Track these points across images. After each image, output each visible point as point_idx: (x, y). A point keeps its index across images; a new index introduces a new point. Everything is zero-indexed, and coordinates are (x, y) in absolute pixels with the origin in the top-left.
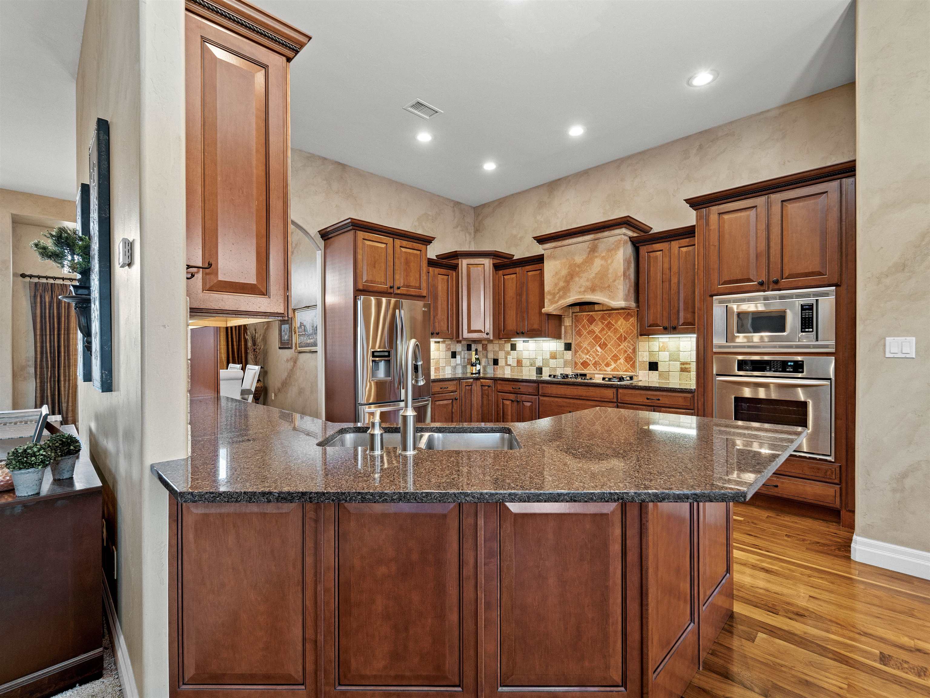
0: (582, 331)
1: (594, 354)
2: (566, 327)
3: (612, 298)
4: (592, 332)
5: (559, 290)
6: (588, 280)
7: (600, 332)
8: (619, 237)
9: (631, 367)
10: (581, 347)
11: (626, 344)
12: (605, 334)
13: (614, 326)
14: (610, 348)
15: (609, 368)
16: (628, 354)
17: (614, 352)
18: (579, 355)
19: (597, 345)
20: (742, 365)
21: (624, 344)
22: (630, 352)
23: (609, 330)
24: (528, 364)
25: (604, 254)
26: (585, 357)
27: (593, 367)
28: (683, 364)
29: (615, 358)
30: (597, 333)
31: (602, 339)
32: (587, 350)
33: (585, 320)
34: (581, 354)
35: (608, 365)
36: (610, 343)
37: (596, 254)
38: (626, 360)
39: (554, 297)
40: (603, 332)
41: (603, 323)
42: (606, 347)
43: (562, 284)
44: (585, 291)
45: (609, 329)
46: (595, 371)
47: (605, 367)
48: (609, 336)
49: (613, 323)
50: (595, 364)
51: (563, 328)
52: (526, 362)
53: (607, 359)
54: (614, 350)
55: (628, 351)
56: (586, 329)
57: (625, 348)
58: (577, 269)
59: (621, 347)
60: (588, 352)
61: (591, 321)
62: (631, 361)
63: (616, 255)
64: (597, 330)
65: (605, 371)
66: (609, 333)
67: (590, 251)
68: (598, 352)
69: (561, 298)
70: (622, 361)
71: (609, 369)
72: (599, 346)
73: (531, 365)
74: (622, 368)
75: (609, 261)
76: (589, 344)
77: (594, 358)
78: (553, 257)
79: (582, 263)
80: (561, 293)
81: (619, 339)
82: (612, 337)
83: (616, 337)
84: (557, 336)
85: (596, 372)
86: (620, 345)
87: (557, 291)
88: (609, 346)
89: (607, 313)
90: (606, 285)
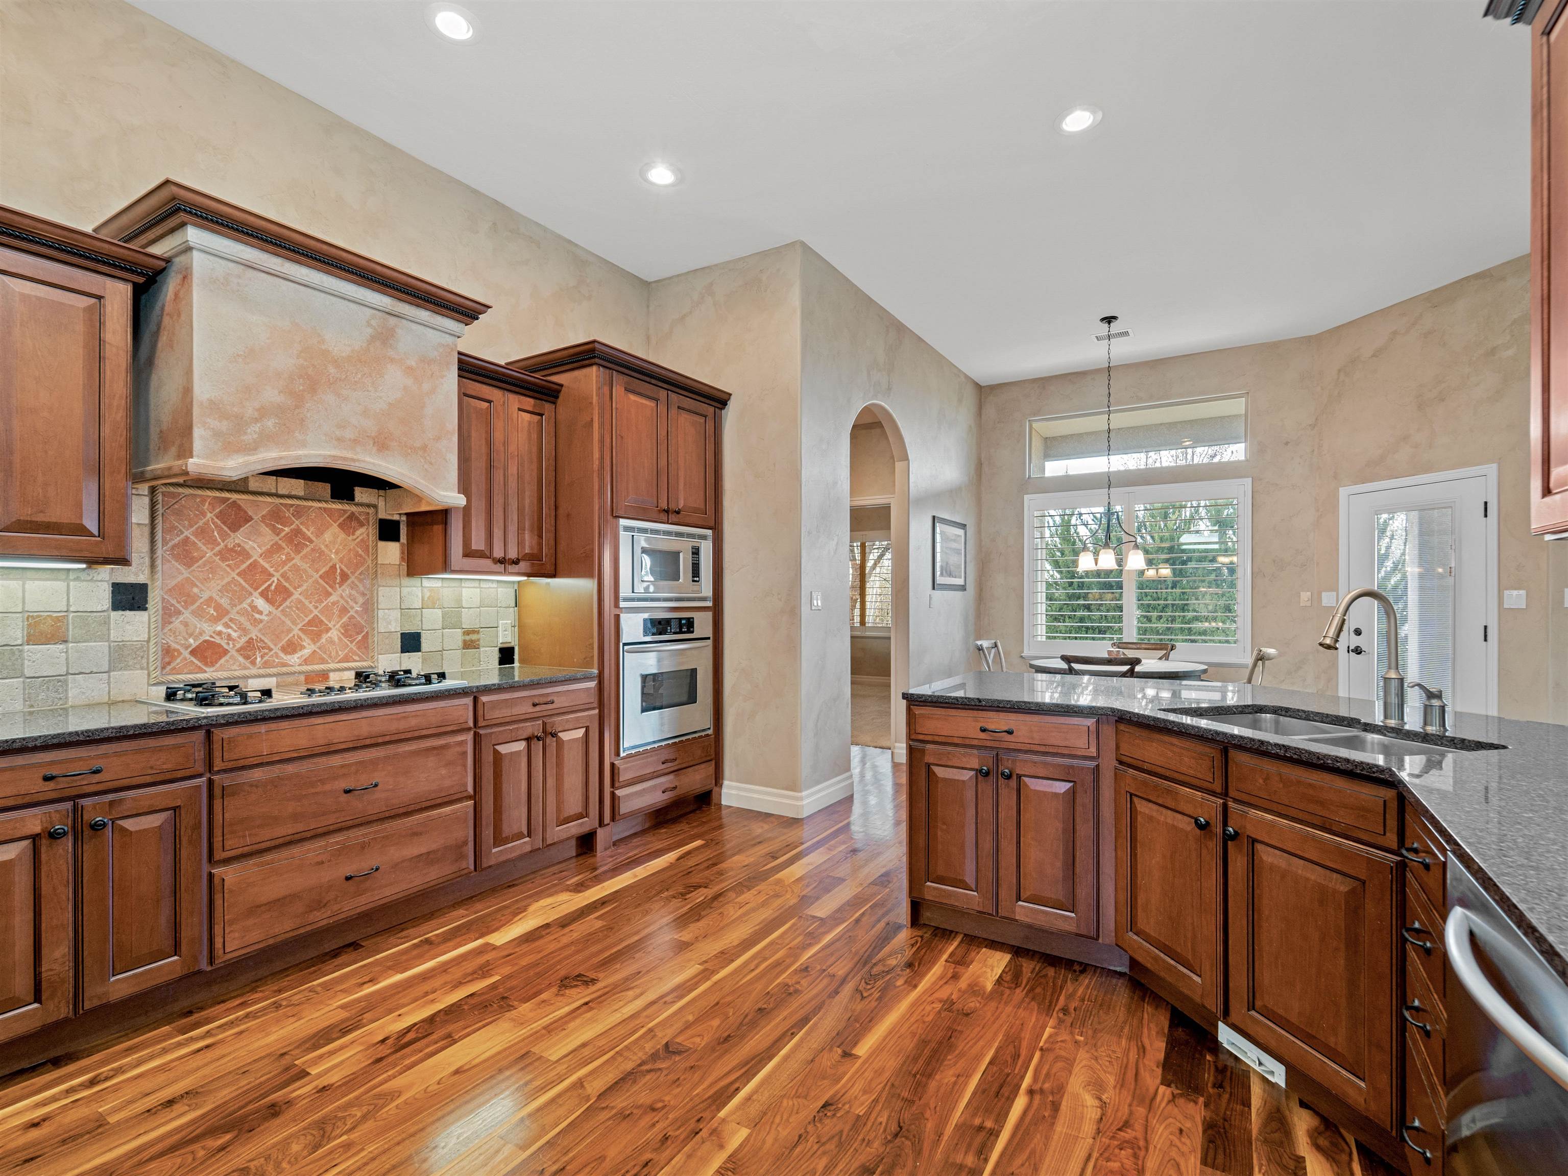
0: (198, 549)
1: (242, 619)
4: (238, 553)
6: (364, 414)
7: (268, 554)
9: (359, 648)
10: (190, 600)
11: (345, 591)
12: (284, 563)
13: (311, 541)
14: (300, 602)
15: (297, 655)
16: (352, 617)
17: (311, 612)
18: (186, 625)
19: (256, 594)
21: (340, 591)
22: (357, 612)
23: (298, 552)
25: (411, 362)
26: (208, 630)
27: (241, 659)
28: (467, 633)
29: (315, 628)
30: (255, 557)
31: (273, 576)
32: (218, 607)
33: (209, 515)
34: (194, 620)
35: (291, 648)
36: (299, 586)
37: (389, 352)
38: (346, 631)
40: (275, 556)
41: (277, 532)
42: (285, 600)
43: (271, 395)
44: (355, 441)
45: (298, 548)
46: (245, 668)
47: (282, 655)
48: (296, 569)
49: (309, 533)
50: (249, 649)
53: (290, 630)
54: (311, 606)
55: (352, 608)
56: (212, 542)
57: (342, 602)
58: (332, 370)
59: (333, 598)
60: (222, 613)
61: (236, 519)
62: (358, 634)
63: (442, 377)
64: (255, 548)
65: (284, 665)
66: (297, 561)
67: (372, 337)
68: (261, 613)
70: (334, 634)
71: (294, 659)
72: (264, 595)
74: (333, 654)
75: (426, 386)
76: (224, 589)
77: (245, 631)
79: (349, 360)
81: (329, 576)
82: (305, 571)
83: (317, 571)
85: (254, 671)
86: (330, 594)
87: (249, 412)
88: (296, 595)
89: (292, 505)
90: (418, 444)
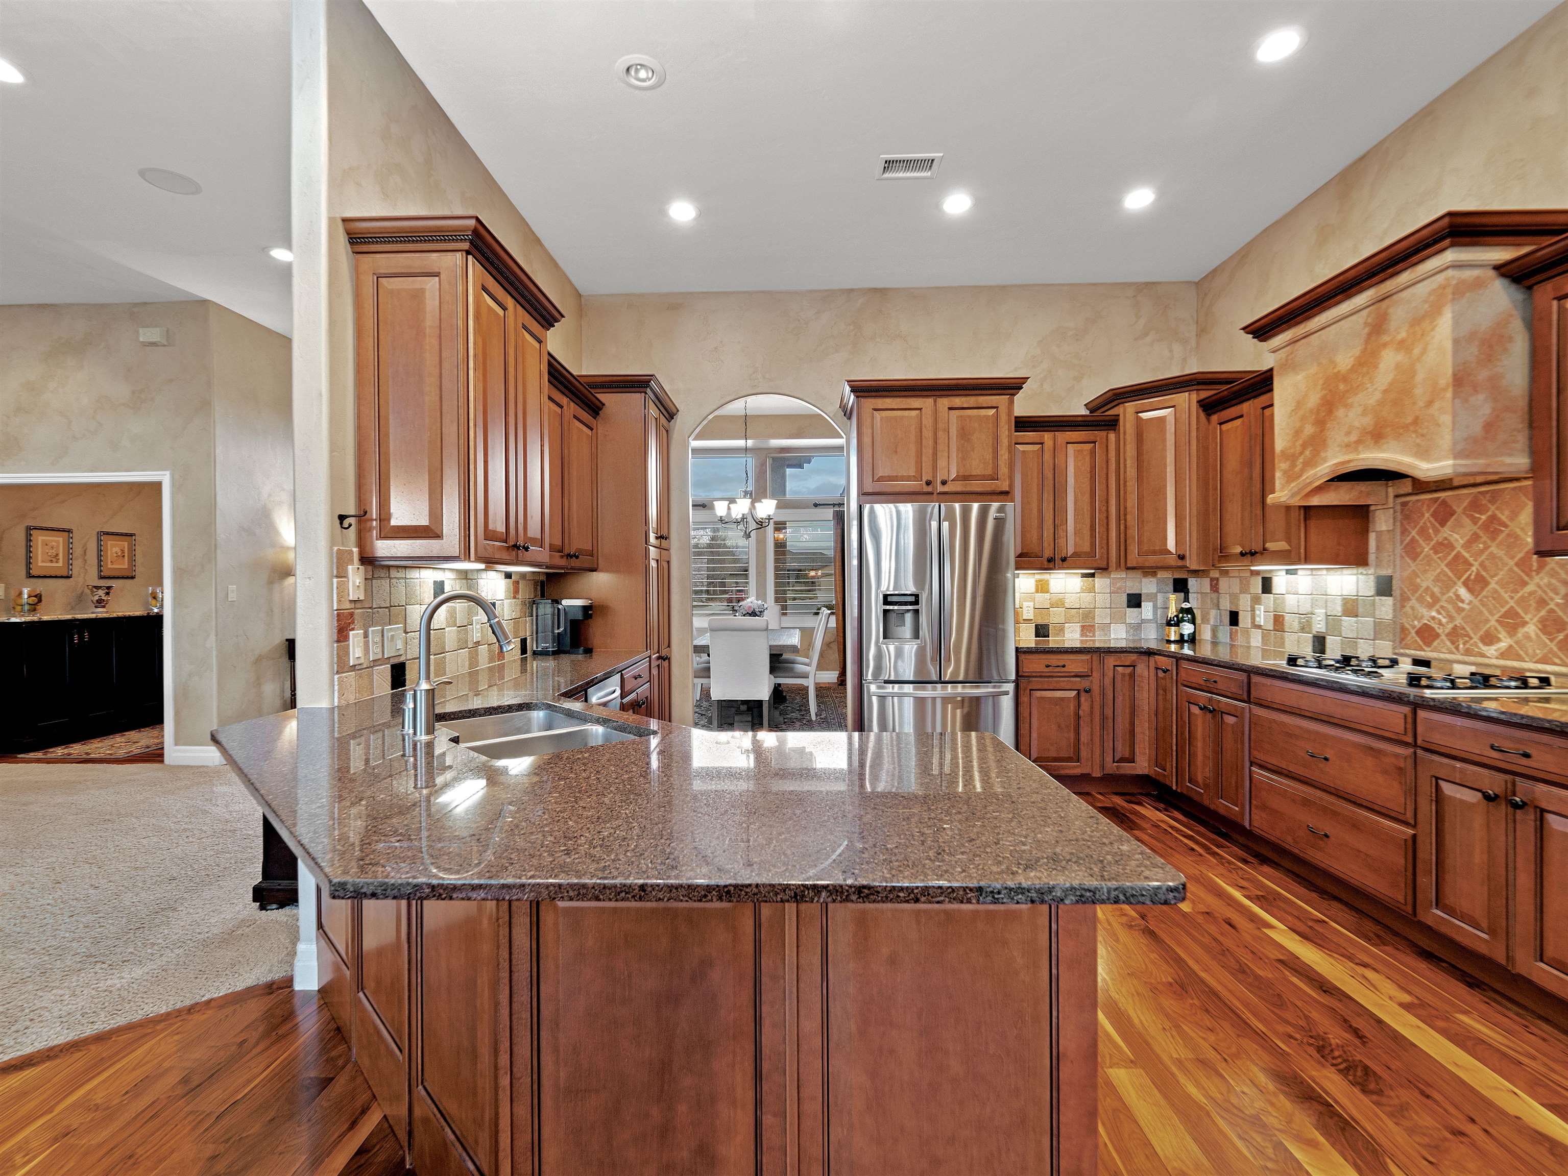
0: (1420, 546)
1: (1450, 607)
2: (1379, 534)
3: (1424, 453)
4: (1445, 546)
5: (1304, 446)
6: (1364, 413)
7: (1468, 545)
8: (1440, 278)
9: (1560, 649)
10: (1415, 588)
12: (1482, 552)
13: (1506, 526)
14: (1496, 591)
15: (1494, 647)
16: (1552, 611)
17: (1507, 602)
18: (1413, 608)
19: (1460, 583)
21: (1537, 579)
22: (1558, 605)
23: (1493, 539)
24: (1296, 626)
25: (1403, 335)
26: (1428, 615)
27: (1448, 643)
29: (1512, 620)
30: (1459, 548)
31: (1471, 565)
32: (1433, 595)
33: (1427, 515)
34: (1417, 605)
35: (1489, 639)
36: (1496, 575)
37: (1385, 338)
38: (1545, 626)
39: (1293, 465)
40: (1474, 545)
41: (1475, 521)
42: (1483, 589)
43: (1309, 430)
44: (1359, 442)
45: (1494, 535)
46: (1453, 653)
47: (1481, 645)
48: (1493, 556)
49: (1503, 518)
50: (1455, 635)
51: (1372, 537)
52: (1292, 622)
53: (1487, 621)
54: (1506, 596)
55: (1552, 599)
56: (1428, 538)
57: (1540, 592)
58: (1342, 387)
59: (1530, 588)
60: (1436, 600)
61: (1444, 515)
62: (1559, 631)
63: (1433, 330)
64: (1458, 539)
65: (1483, 655)
66: (1493, 549)
67: (1369, 335)
68: (1462, 601)
69: (1309, 464)
70: (1531, 629)
71: (1491, 651)
72: (1466, 584)
73: (1303, 630)
74: (1530, 651)
75: (1416, 351)
76: (1437, 580)
77: (1451, 618)
78: (1289, 366)
79: (1353, 369)
80: (1307, 453)
82: (1501, 559)
83: (1512, 558)
84: (1359, 560)
85: (1459, 657)
86: (1525, 584)
87: (1299, 449)
88: (1493, 585)
89: (1487, 492)
90: (1409, 420)
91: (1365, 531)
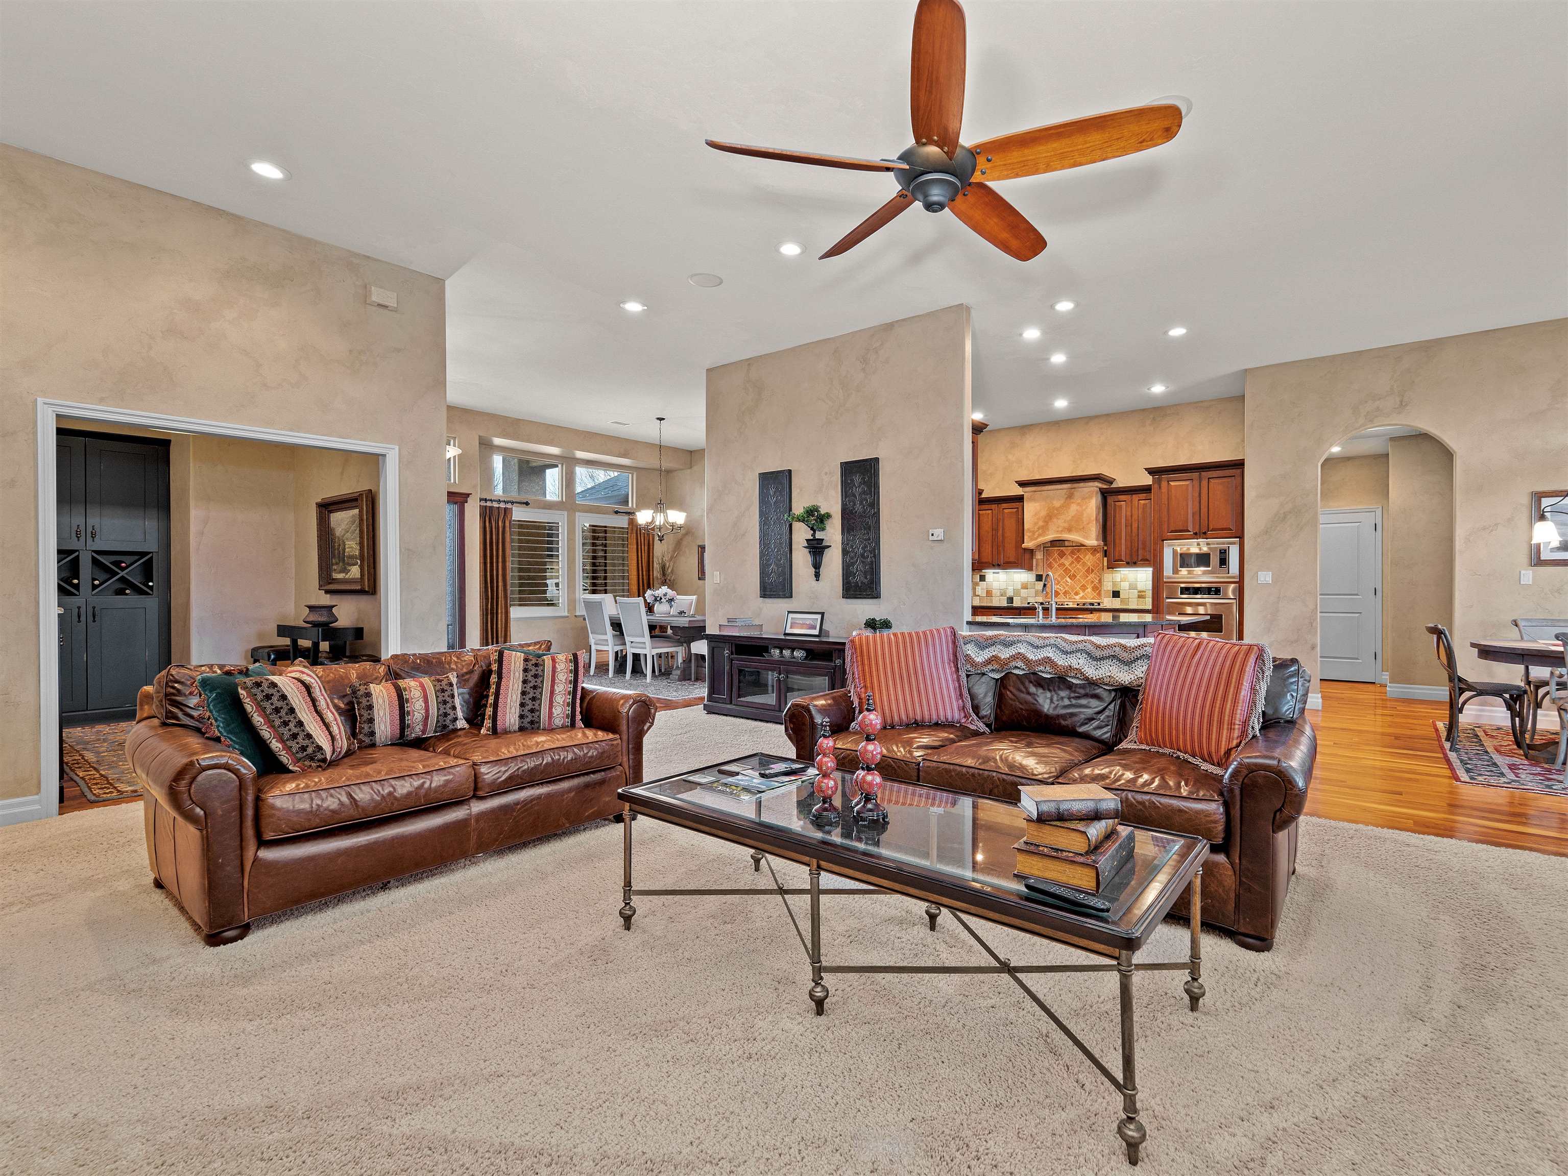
0: (1053, 564)
1: (1064, 584)
2: (1037, 560)
3: (1086, 538)
4: (1062, 565)
5: (1039, 529)
6: (1065, 522)
7: (1070, 565)
8: (1092, 489)
9: (1097, 594)
10: (1051, 578)
11: (1092, 575)
12: (1075, 567)
13: (1082, 560)
14: (1079, 579)
17: (1082, 582)
19: (1067, 577)
20: (1185, 591)
22: (1097, 582)
24: (998, 594)
25: (1079, 501)
27: (1063, 596)
28: (1140, 592)
29: (1084, 588)
30: (1067, 566)
31: (1071, 571)
32: (1057, 581)
33: (1056, 556)
35: (1076, 594)
36: (1079, 574)
37: (1072, 501)
38: (1093, 589)
39: (1034, 534)
40: (1072, 565)
41: (1073, 557)
42: (1075, 578)
43: (1041, 523)
44: (1062, 531)
45: (1078, 562)
47: (1074, 595)
48: (1078, 569)
49: (1081, 557)
50: (1065, 593)
51: (1034, 560)
52: (996, 592)
53: (1076, 589)
55: (1095, 581)
56: (1057, 562)
57: (1092, 579)
58: (1055, 512)
59: (1089, 578)
60: (1059, 582)
61: (1062, 555)
62: (1097, 590)
63: (1087, 502)
64: (1067, 563)
65: (1074, 599)
66: (1078, 566)
67: (1067, 498)
69: (1039, 535)
70: (1089, 590)
71: (1077, 597)
72: (1069, 577)
73: (1002, 595)
74: (1090, 594)
75: (1084, 507)
76: (1059, 575)
77: (1064, 588)
78: (1032, 499)
79: (1060, 507)
80: (1040, 531)
81: (1087, 571)
82: (1080, 569)
83: (1084, 569)
84: (1030, 569)
85: (1066, 600)
87: (1036, 529)
88: (1078, 577)
89: (1077, 549)
90: (1081, 527)
91: (1032, 558)
